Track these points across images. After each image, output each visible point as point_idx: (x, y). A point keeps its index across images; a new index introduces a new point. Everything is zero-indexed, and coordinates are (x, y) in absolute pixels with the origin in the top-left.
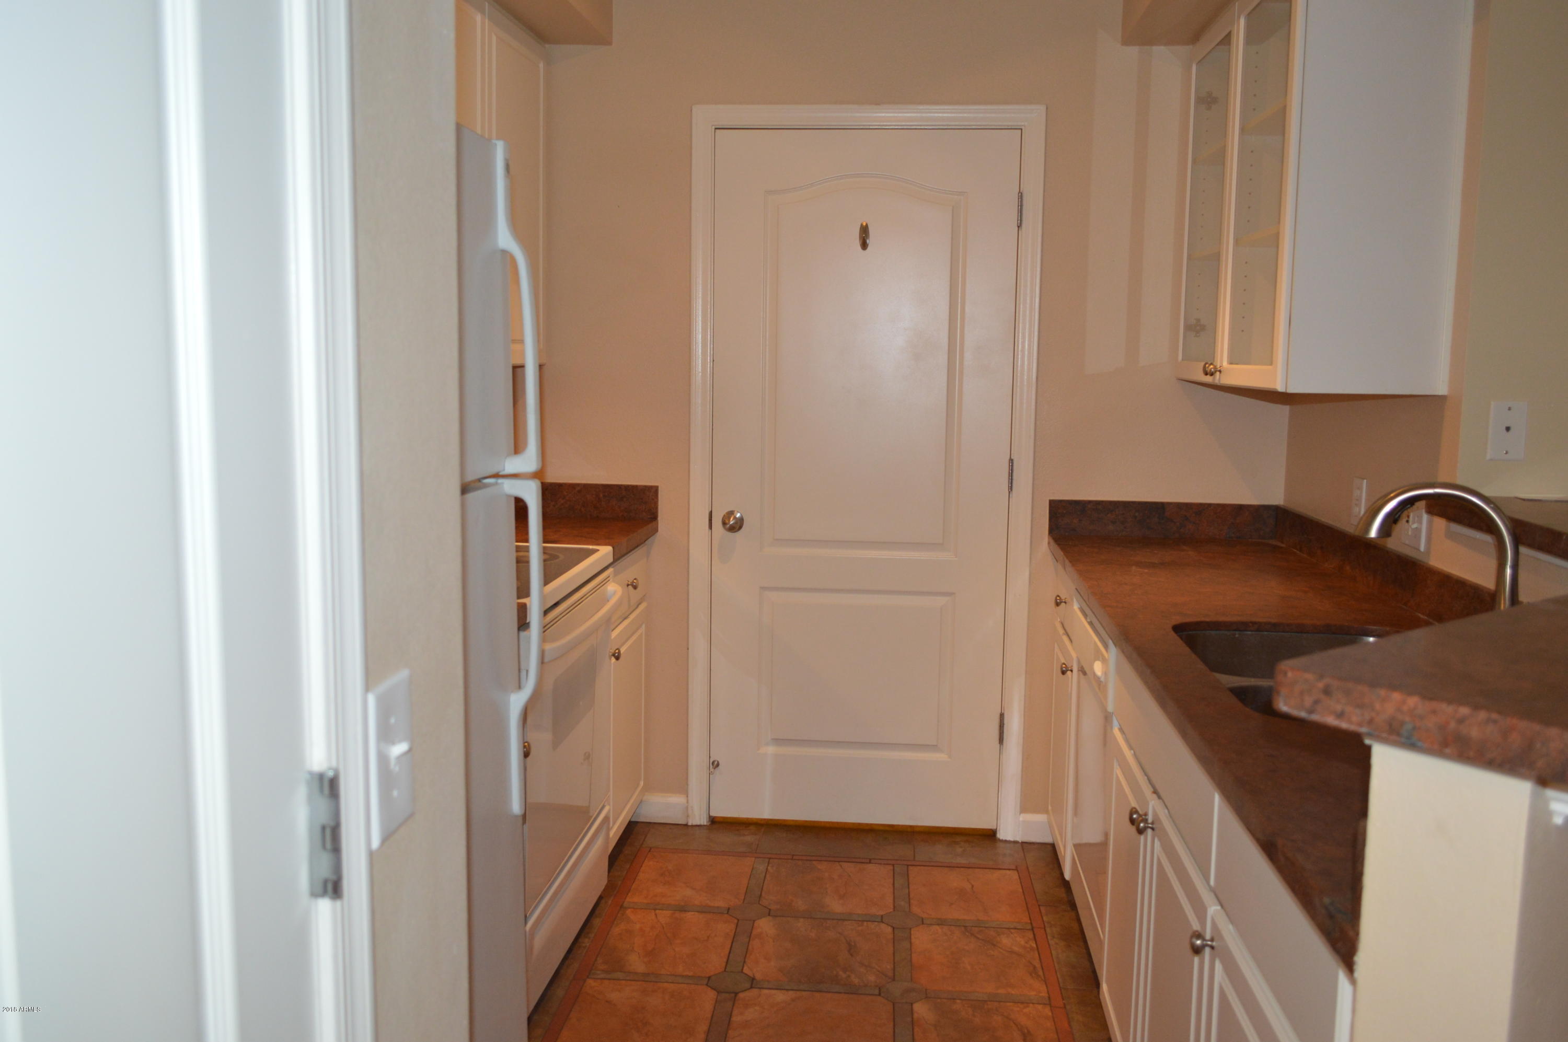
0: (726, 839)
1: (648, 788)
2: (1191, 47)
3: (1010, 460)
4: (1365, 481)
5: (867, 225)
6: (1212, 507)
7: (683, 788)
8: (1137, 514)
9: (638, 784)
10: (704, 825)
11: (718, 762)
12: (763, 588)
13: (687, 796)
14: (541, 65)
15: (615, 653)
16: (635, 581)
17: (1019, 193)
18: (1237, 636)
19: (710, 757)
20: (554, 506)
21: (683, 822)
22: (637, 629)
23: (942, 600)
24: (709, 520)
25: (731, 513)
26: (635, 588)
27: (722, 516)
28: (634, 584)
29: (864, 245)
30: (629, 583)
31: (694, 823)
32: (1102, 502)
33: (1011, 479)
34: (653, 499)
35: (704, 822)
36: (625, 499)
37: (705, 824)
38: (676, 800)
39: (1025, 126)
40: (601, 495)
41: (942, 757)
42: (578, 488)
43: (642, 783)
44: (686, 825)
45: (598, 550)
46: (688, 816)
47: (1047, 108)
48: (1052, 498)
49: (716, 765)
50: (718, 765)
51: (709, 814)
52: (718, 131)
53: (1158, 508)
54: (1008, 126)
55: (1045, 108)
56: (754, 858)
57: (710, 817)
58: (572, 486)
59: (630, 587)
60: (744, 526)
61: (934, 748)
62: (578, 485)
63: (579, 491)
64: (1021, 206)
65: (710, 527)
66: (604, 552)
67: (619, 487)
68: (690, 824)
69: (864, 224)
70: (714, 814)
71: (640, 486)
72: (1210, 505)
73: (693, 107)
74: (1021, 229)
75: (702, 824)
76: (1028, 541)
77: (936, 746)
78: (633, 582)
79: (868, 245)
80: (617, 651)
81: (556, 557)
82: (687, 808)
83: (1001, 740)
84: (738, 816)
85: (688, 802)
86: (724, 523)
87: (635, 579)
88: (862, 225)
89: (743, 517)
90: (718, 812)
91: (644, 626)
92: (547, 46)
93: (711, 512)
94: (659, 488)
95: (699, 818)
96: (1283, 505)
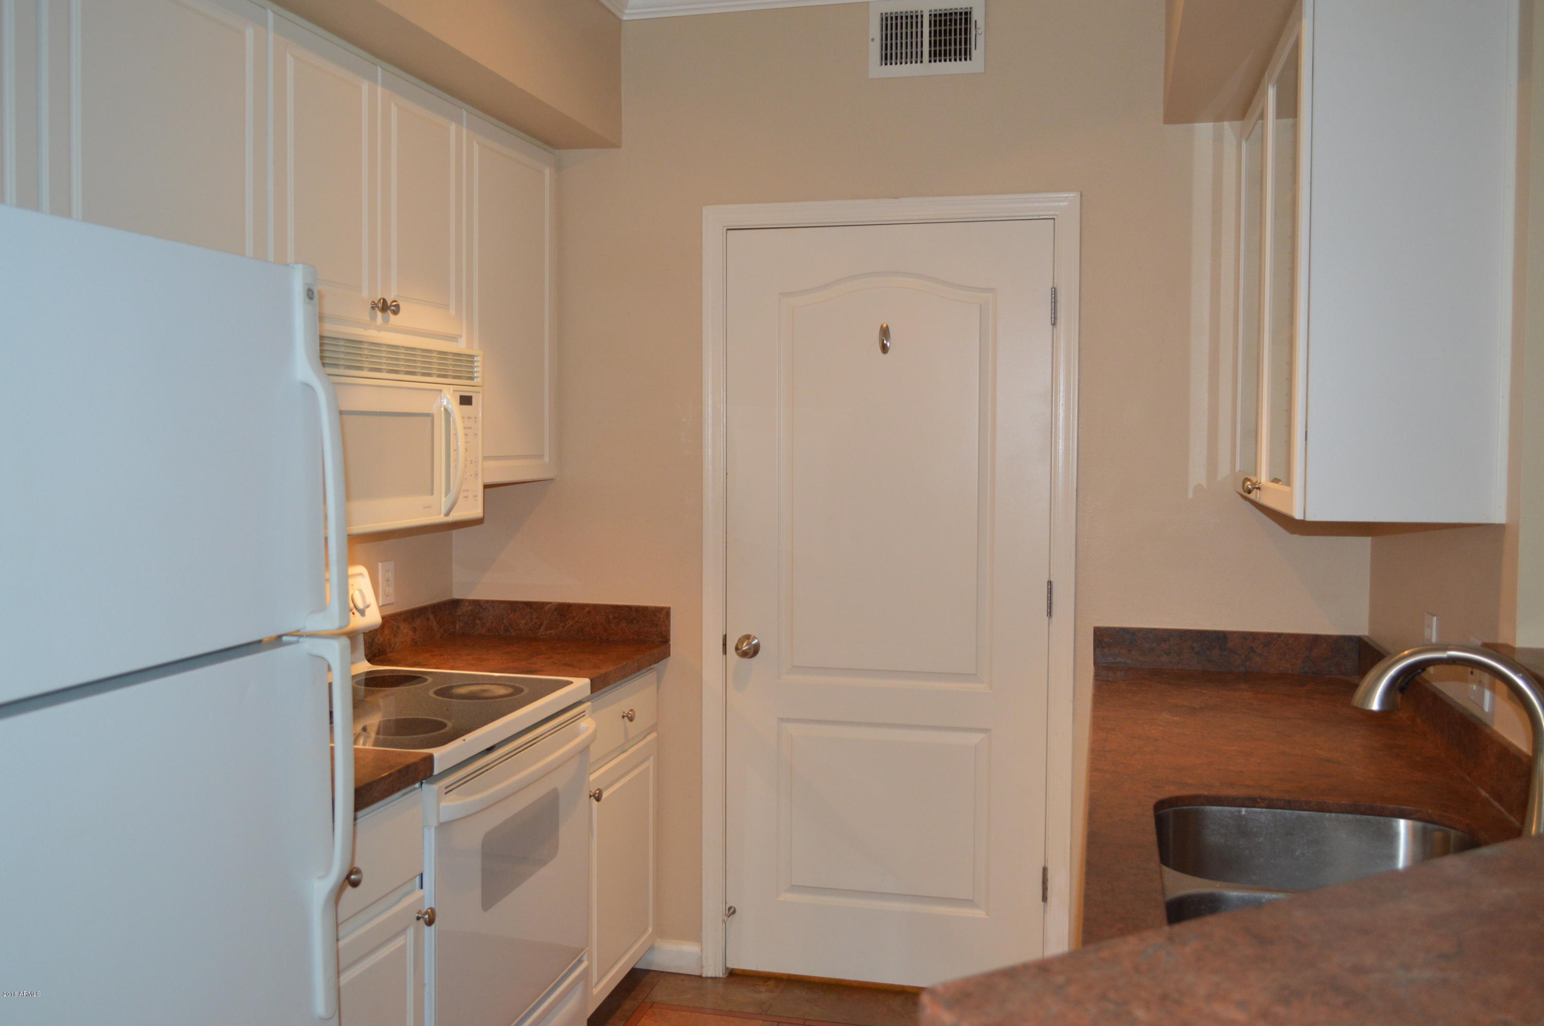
0: (742, 995)
1: (661, 932)
2: (1242, 122)
3: (1048, 582)
4: (1435, 618)
5: (887, 326)
6: (1282, 638)
7: (696, 936)
8: (1194, 645)
9: (646, 930)
10: (719, 978)
11: (735, 909)
12: (782, 720)
13: (702, 945)
14: (547, 172)
15: (595, 794)
16: (630, 712)
17: (1052, 288)
18: (1243, 813)
19: (726, 903)
20: (563, 627)
21: (697, 973)
22: (642, 762)
23: (976, 738)
24: (723, 645)
25: (748, 637)
26: (631, 719)
27: (737, 640)
28: (630, 715)
29: (884, 349)
30: (625, 715)
31: (710, 975)
32: (1155, 629)
33: (1050, 603)
34: (664, 622)
35: (719, 974)
36: (635, 621)
37: (721, 976)
38: (691, 947)
39: (1057, 215)
40: (611, 617)
41: (980, 913)
42: (587, 609)
43: (650, 929)
44: (700, 977)
45: (572, 683)
46: (702, 967)
47: (1081, 195)
48: (1098, 625)
49: (732, 911)
50: (734, 912)
51: (726, 966)
52: (729, 232)
53: (1218, 639)
54: (1039, 216)
55: (1079, 196)
56: (762, 1021)
57: (727, 968)
58: (582, 607)
59: (626, 718)
60: (760, 651)
61: (969, 903)
62: (587, 605)
63: (589, 612)
64: (1054, 303)
65: (725, 652)
66: (580, 684)
67: (629, 608)
68: (704, 975)
69: (885, 326)
70: (731, 965)
71: (651, 607)
72: (1280, 635)
73: (703, 208)
74: (1056, 327)
75: (718, 976)
76: (1071, 674)
77: (973, 900)
78: (629, 713)
79: (888, 348)
80: (597, 792)
81: (521, 690)
82: (701, 957)
83: (1045, 898)
84: (756, 969)
85: (702, 952)
86: (737, 649)
87: (631, 710)
88: (882, 326)
89: (760, 643)
90: (733, 964)
91: (652, 758)
92: (557, 151)
93: (725, 636)
94: (672, 611)
95: (713, 969)
96: (1367, 637)
